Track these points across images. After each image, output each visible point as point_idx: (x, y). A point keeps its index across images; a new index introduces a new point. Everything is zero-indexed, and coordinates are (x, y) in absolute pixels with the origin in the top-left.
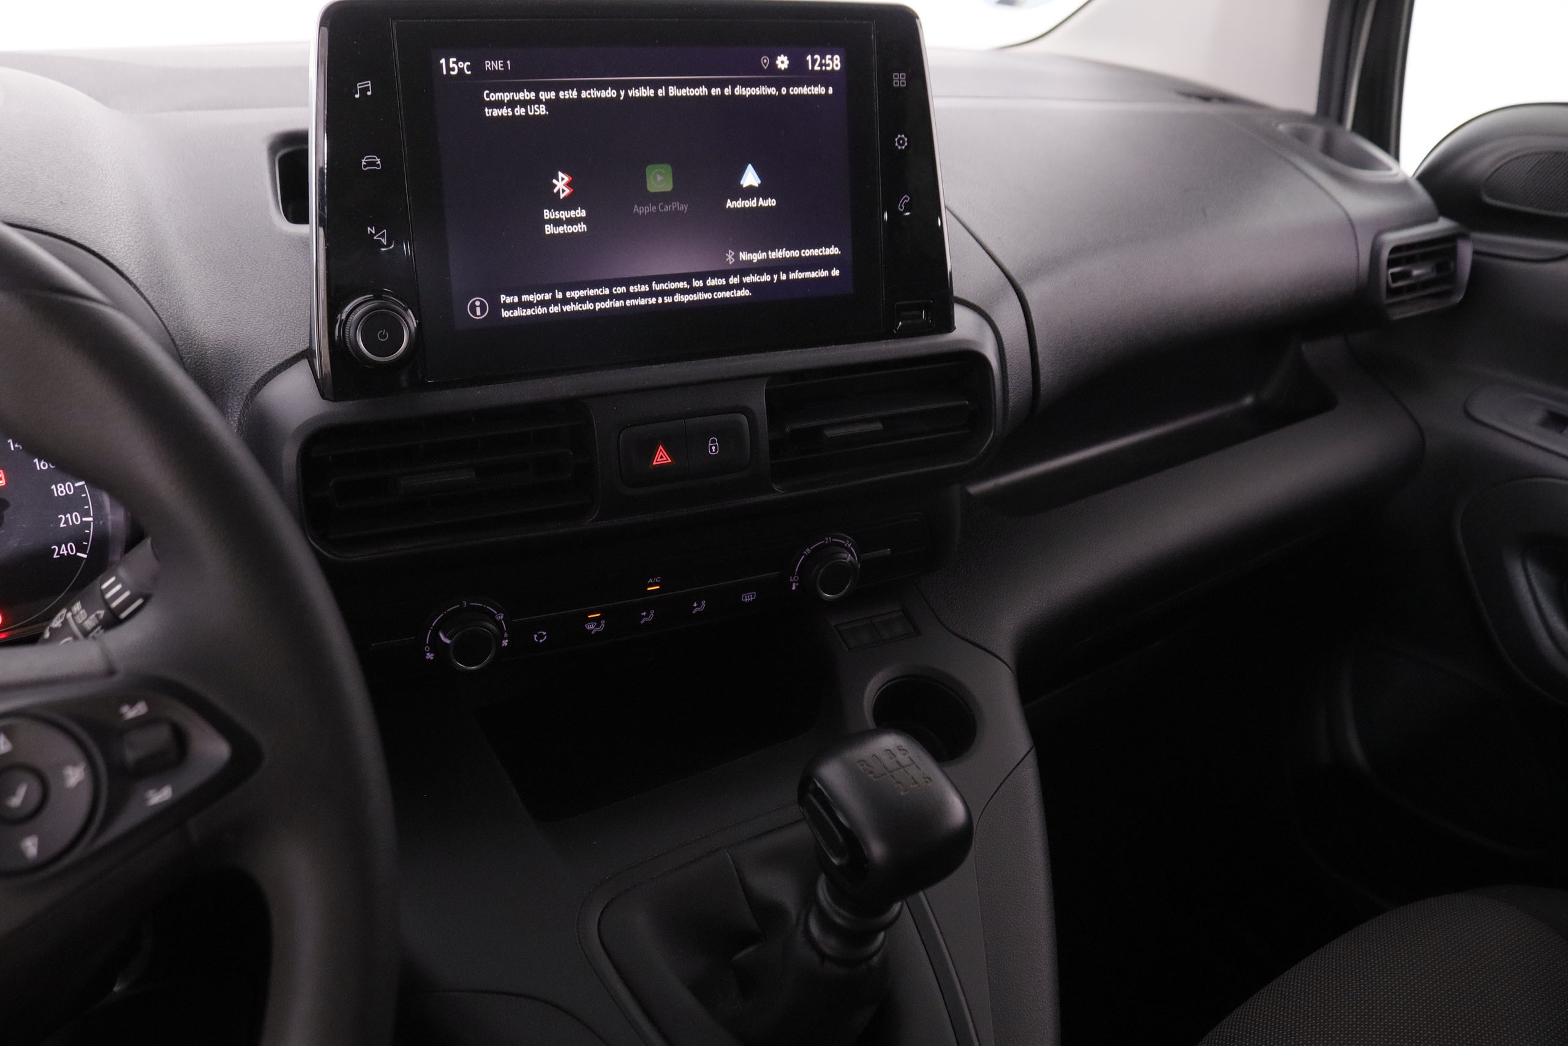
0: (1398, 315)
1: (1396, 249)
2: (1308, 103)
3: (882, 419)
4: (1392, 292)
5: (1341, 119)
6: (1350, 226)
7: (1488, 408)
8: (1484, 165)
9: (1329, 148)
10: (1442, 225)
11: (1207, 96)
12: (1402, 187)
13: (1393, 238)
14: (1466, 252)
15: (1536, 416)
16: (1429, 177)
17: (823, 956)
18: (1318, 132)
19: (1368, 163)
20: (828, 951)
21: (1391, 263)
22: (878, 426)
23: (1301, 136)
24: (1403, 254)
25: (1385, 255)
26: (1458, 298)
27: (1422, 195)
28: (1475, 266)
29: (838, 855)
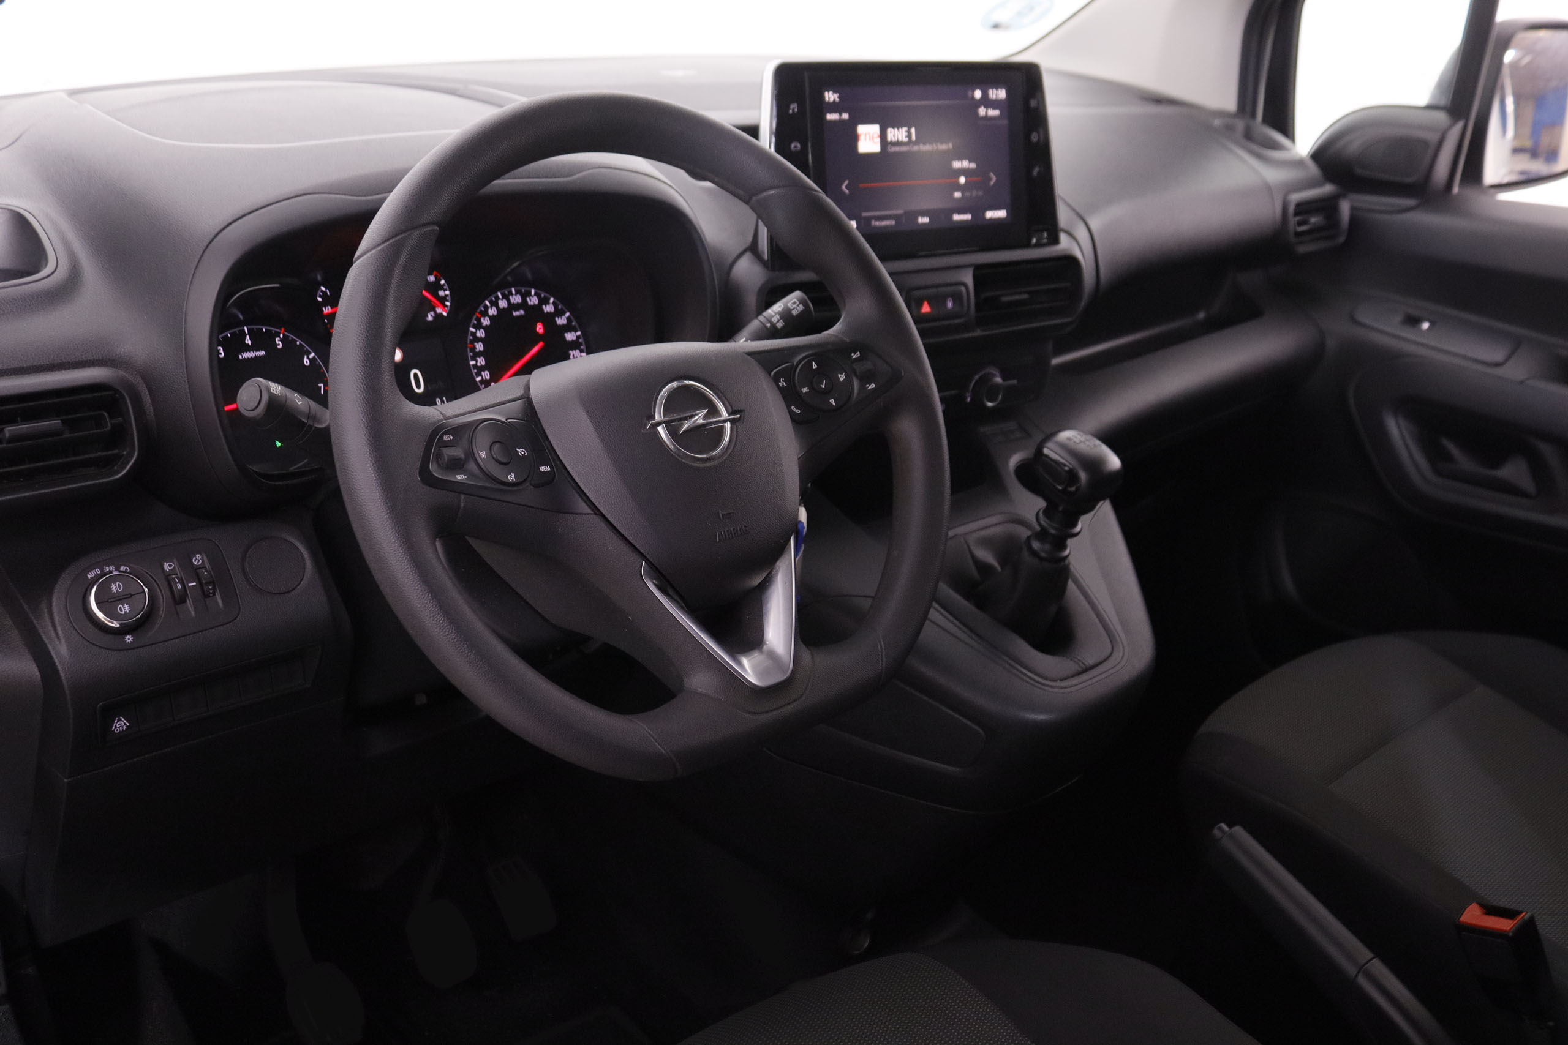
0: (1302, 249)
1: (1299, 205)
2: (1229, 102)
3: (1029, 293)
4: (1298, 234)
5: (1253, 115)
6: (1268, 188)
7: (1366, 316)
8: (1354, 146)
9: (1248, 135)
10: (1328, 189)
11: (1159, 100)
12: (1299, 163)
13: (1296, 197)
14: (1345, 208)
15: (1398, 318)
16: (1319, 155)
17: (1041, 559)
18: (1240, 125)
19: (1275, 146)
20: (1043, 555)
21: (1296, 214)
22: (1025, 296)
23: (1229, 128)
24: (1304, 209)
25: (1291, 209)
26: (1342, 239)
27: (1313, 169)
28: (1353, 219)
29: (1060, 484)
